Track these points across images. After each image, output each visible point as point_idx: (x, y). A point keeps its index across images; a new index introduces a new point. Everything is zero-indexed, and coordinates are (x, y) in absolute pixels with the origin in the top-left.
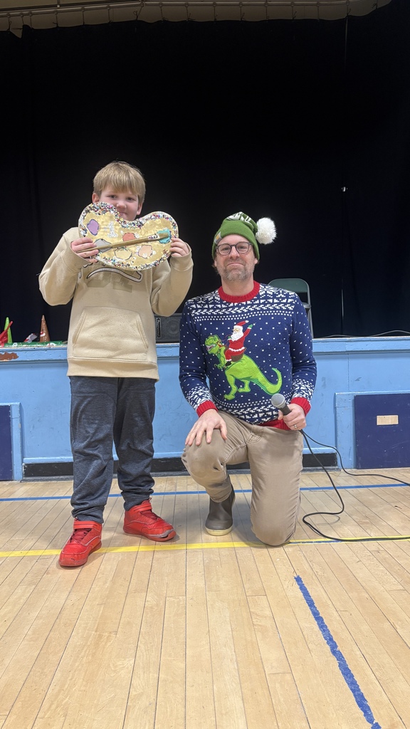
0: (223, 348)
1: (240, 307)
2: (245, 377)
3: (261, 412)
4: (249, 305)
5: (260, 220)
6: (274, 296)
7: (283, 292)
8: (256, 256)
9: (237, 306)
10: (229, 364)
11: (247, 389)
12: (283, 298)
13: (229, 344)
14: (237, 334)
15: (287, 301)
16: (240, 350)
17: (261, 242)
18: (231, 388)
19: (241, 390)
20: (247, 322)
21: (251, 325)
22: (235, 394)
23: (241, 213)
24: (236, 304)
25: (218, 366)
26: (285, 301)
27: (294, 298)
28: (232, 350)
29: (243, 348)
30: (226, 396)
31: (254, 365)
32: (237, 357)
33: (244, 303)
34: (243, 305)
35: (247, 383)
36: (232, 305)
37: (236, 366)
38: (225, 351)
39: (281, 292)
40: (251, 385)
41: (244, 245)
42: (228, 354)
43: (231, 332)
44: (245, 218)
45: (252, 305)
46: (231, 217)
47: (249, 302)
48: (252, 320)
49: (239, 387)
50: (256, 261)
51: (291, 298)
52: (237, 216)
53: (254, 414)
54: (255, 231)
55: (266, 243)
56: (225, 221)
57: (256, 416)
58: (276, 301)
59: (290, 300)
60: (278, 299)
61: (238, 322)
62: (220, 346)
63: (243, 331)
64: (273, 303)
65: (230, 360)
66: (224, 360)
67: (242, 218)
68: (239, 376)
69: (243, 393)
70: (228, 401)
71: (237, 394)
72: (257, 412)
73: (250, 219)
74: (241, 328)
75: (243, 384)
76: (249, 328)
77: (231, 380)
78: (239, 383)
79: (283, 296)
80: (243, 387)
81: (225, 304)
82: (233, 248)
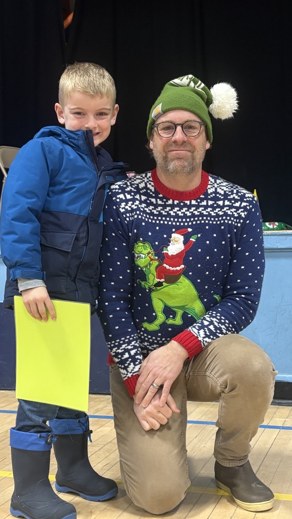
0: (156, 263)
1: (181, 208)
2: (179, 305)
4: (194, 206)
5: (215, 86)
6: (226, 196)
7: (238, 192)
8: (208, 138)
9: (178, 205)
10: (159, 284)
11: (178, 321)
12: (236, 201)
13: (162, 257)
14: (176, 246)
15: (241, 204)
16: (178, 268)
17: (216, 117)
18: (155, 318)
19: (170, 322)
20: (190, 230)
21: (195, 237)
22: (161, 326)
23: (190, 76)
24: (176, 202)
25: (143, 283)
26: (237, 204)
27: (250, 202)
28: (168, 267)
29: (182, 266)
30: (146, 325)
31: (194, 292)
32: (172, 278)
33: (188, 202)
34: (185, 205)
35: (180, 313)
36: (170, 202)
37: (169, 289)
38: (157, 267)
39: (235, 191)
40: (185, 316)
41: (193, 124)
42: (161, 272)
43: (166, 242)
44: (195, 83)
45: (198, 207)
46: (177, 81)
47: (194, 202)
48: (198, 228)
49: (167, 317)
50: (208, 146)
51: (247, 202)
52: (185, 80)
54: (209, 102)
55: (223, 118)
56: (167, 86)
58: (227, 203)
59: (244, 204)
60: (230, 200)
61: (179, 229)
62: (152, 260)
63: (185, 243)
64: (224, 206)
65: (163, 280)
66: (153, 279)
67: (192, 84)
68: (171, 303)
69: (172, 326)
70: (146, 331)
71: (164, 326)
73: (203, 85)
74: (181, 238)
75: (174, 314)
76: (193, 240)
77: (158, 306)
78: (169, 311)
79: (236, 197)
80: (174, 317)
81: (161, 199)
82: (179, 128)
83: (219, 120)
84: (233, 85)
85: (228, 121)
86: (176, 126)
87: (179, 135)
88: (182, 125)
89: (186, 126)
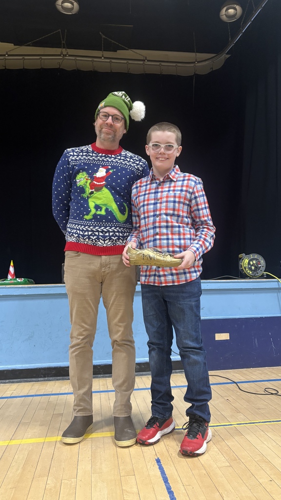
0: (89, 181)
1: (106, 157)
2: (103, 203)
3: (112, 232)
4: (113, 157)
5: (136, 102)
6: (131, 157)
8: (126, 128)
9: (104, 156)
10: (92, 193)
11: (103, 213)
12: (137, 161)
13: (93, 178)
14: (101, 173)
15: (139, 163)
16: (102, 183)
17: (133, 118)
18: (90, 211)
19: (98, 213)
20: (110, 167)
21: (113, 170)
22: (93, 215)
23: (123, 92)
24: (103, 155)
25: (84, 195)
26: (138, 162)
27: (144, 164)
28: (96, 183)
29: (104, 182)
30: (85, 216)
31: (111, 197)
32: (98, 189)
33: (110, 156)
34: (108, 157)
35: (104, 209)
36: (100, 155)
37: (96, 194)
38: (90, 184)
40: (107, 210)
41: (118, 117)
42: (92, 186)
43: (97, 171)
44: (126, 97)
45: (115, 158)
46: (116, 93)
47: (113, 156)
48: (113, 167)
49: (97, 210)
50: (125, 132)
51: (142, 163)
52: (120, 93)
53: (106, 232)
54: (130, 109)
55: (136, 120)
56: (110, 94)
57: (107, 234)
58: (131, 160)
59: (141, 163)
60: (133, 160)
61: (103, 166)
62: (87, 179)
63: (106, 172)
64: (130, 161)
65: (94, 190)
66: (88, 190)
67: (124, 97)
68: (98, 202)
69: (100, 215)
71: (95, 216)
72: (109, 231)
73: (129, 99)
74: (105, 170)
75: (101, 209)
76: (111, 171)
77: (92, 205)
78: (97, 207)
79: (137, 159)
80: (101, 210)
81: (95, 154)
82: (110, 117)
83: (134, 120)
84: (145, 104)
85: (138, 122)
86: (109, 115)
87: (110, 120)
88: (112, 116)
89: (115, 118)
